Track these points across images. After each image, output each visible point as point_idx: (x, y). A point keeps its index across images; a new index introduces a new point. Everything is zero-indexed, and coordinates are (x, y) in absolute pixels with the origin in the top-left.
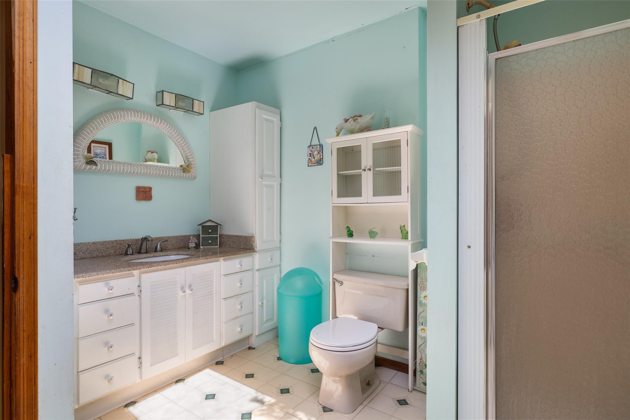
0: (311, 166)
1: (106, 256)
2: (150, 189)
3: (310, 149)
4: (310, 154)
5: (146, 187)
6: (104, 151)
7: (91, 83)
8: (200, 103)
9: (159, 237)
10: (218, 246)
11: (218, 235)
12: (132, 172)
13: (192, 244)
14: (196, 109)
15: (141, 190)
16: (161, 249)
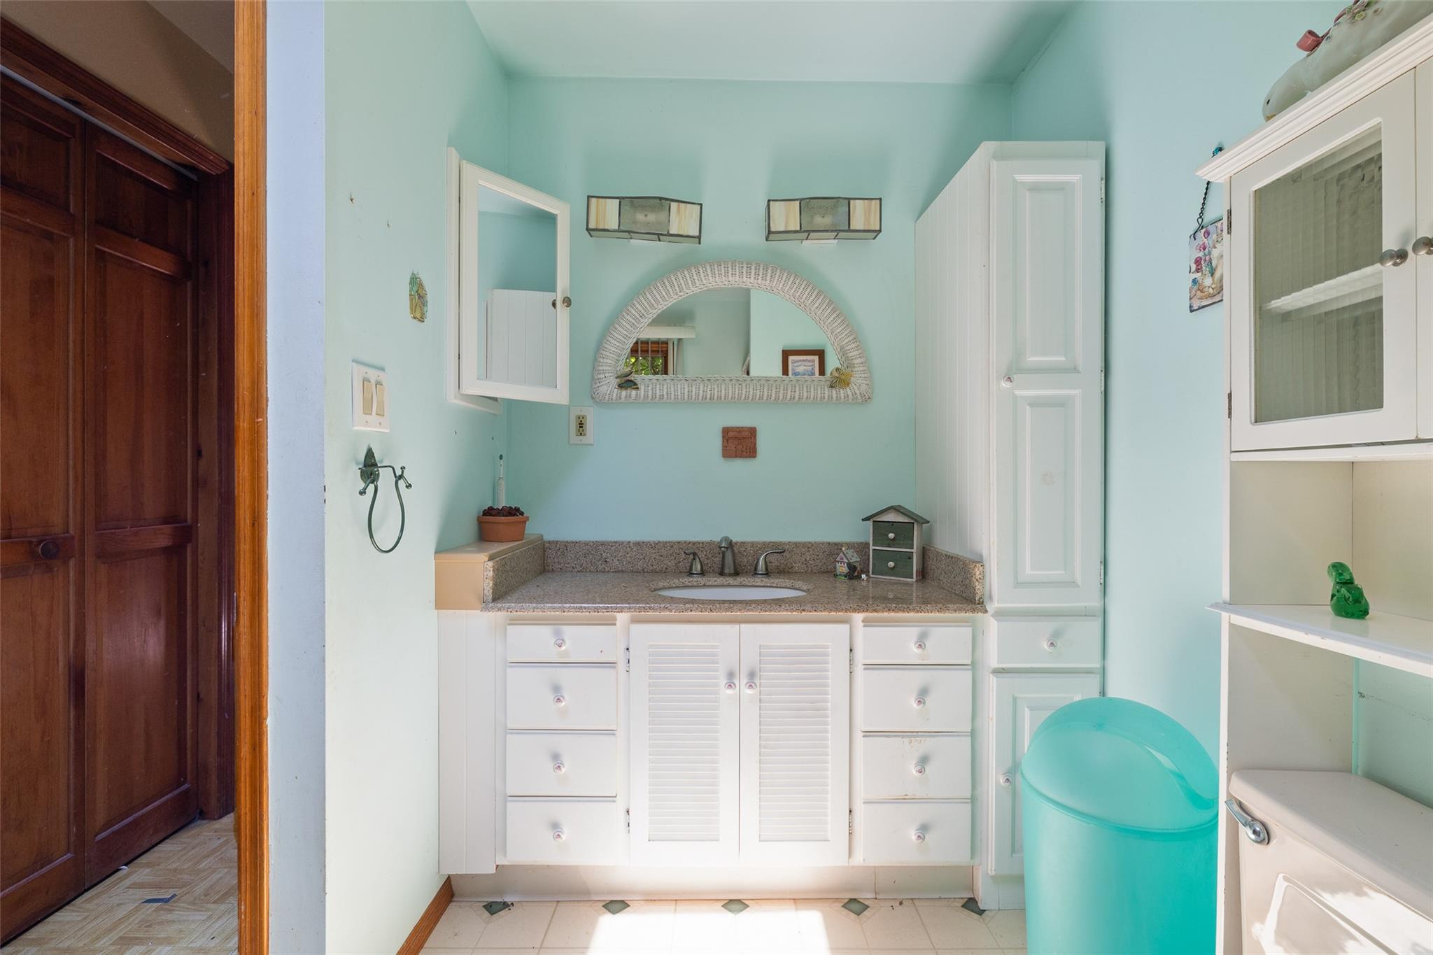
0: (1200, 308)
1: (661, 572)
2: (752, 432)
3: (1196, 243)
4: (1198, 261)
5: (742, 428)
6: (811, 368)
7: (619, 226)
8: (870, 206)
9: (771, 542)
10: (912, 578)
11: (913, 548)
12: (708, 396)
13: (842, 567)
14: (857, 223)
15: (731, 434)
16: (767, 569)
